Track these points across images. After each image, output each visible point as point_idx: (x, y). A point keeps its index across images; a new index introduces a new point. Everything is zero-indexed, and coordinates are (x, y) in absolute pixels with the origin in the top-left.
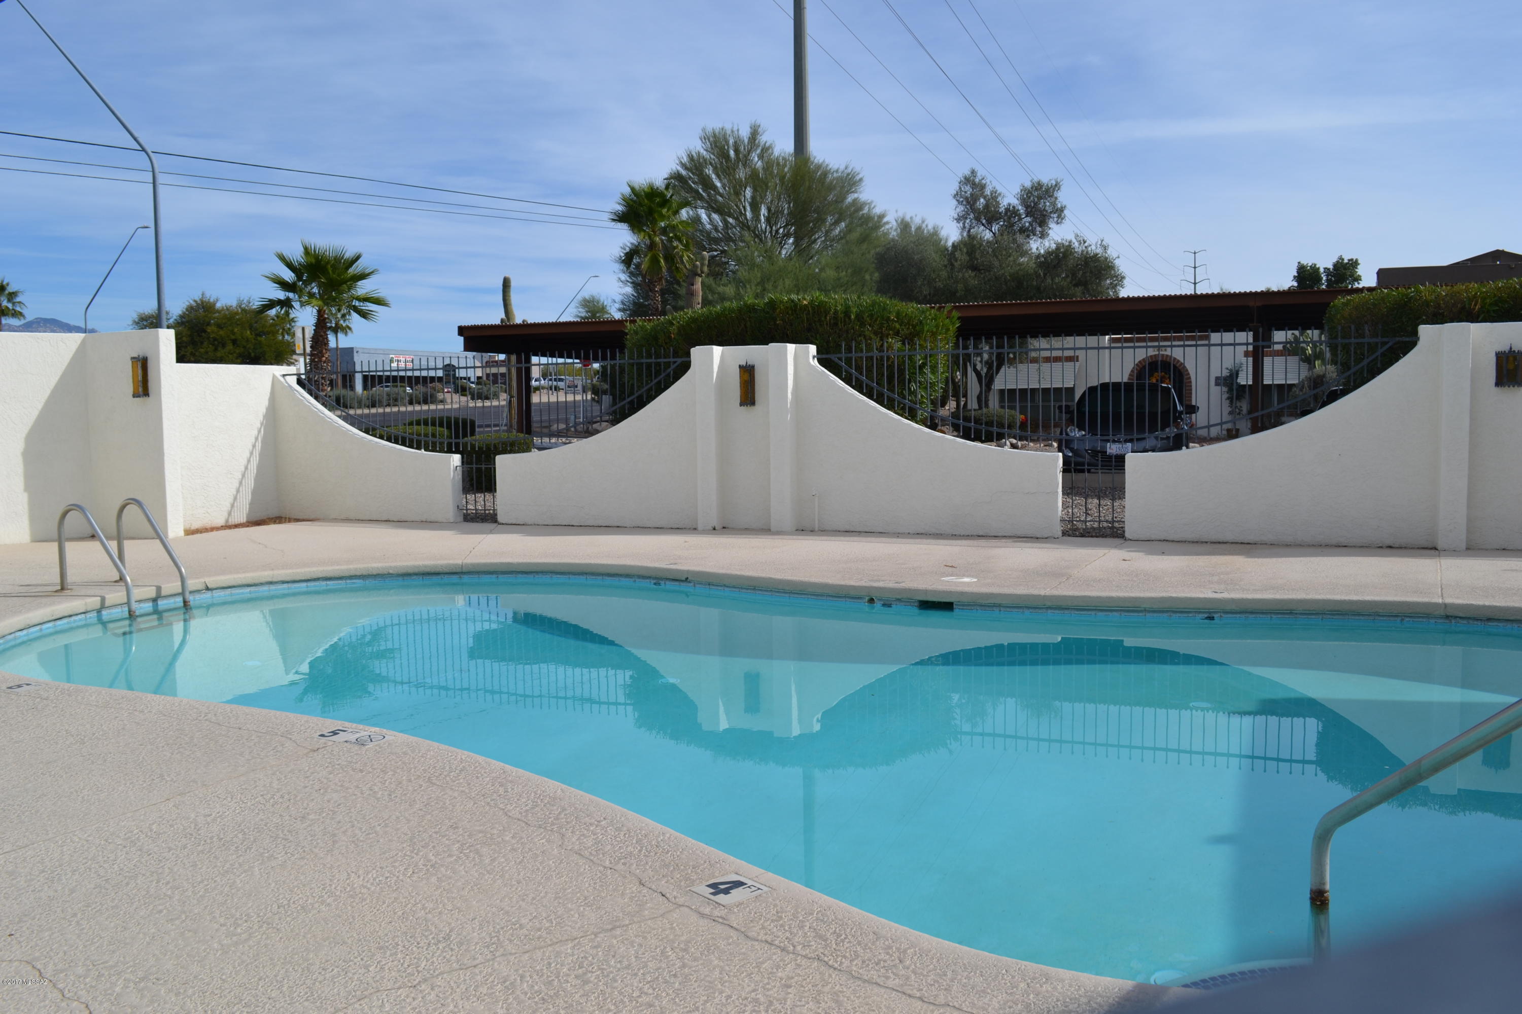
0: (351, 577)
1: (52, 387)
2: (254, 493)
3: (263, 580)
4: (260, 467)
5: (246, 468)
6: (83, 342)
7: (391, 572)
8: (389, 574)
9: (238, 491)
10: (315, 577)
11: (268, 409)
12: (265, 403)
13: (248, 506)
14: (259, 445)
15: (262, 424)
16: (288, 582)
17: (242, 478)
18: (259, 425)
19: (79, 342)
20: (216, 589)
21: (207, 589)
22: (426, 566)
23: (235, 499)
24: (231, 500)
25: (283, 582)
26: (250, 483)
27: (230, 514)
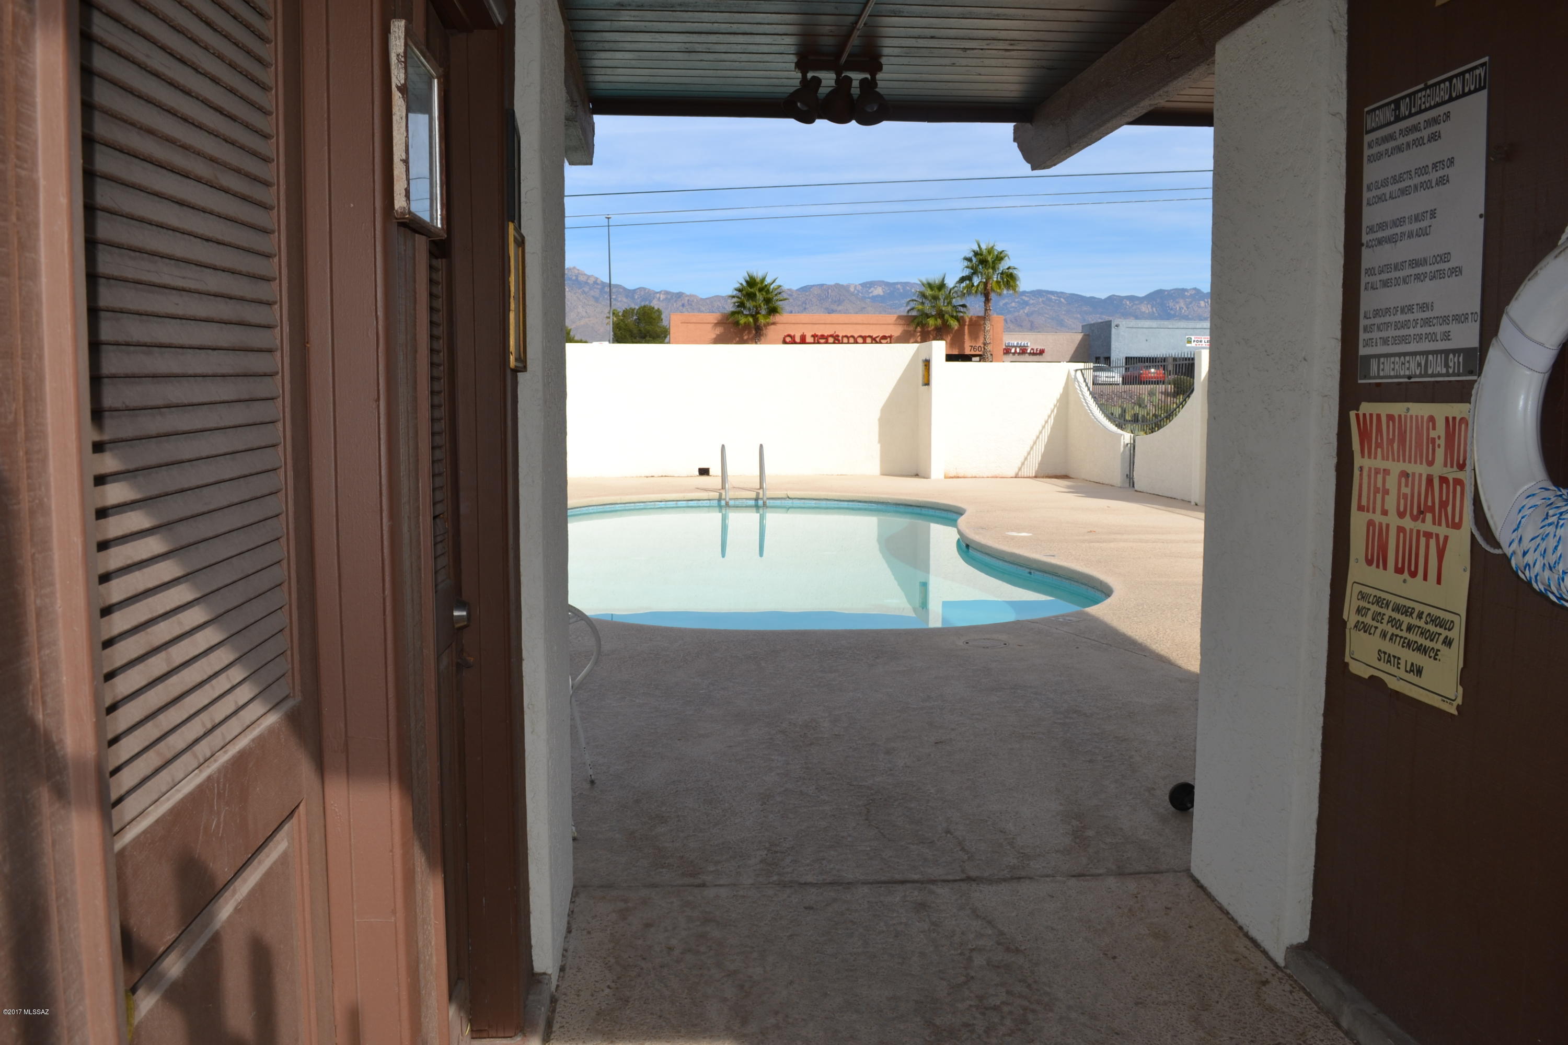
0: (871, 502)
1: (898, 379)
2: (1043, 456)
3: (822, 497)
4: (1051, 438)
5: (1038, 437)
6: (918, 349)
7: (889, 501)
8: (888, 503)
9: (1029, 453)
10: (852, 499)
11: (1061, 396)
12: (1060, 390)
13: (1037, 465)
14: (1051, 421)
15: (1055, 406)
16: (837, 500)
17: (1033, 445)
18: (1053, 407)
19: (915, 349)
20: (795, 499)
21: (789, 498)
22: (905, 500)
23: (1026, 459)
24: (1022, 459)
25: (835, 500)
26: (1041, 448)
27: (1020, 469)
